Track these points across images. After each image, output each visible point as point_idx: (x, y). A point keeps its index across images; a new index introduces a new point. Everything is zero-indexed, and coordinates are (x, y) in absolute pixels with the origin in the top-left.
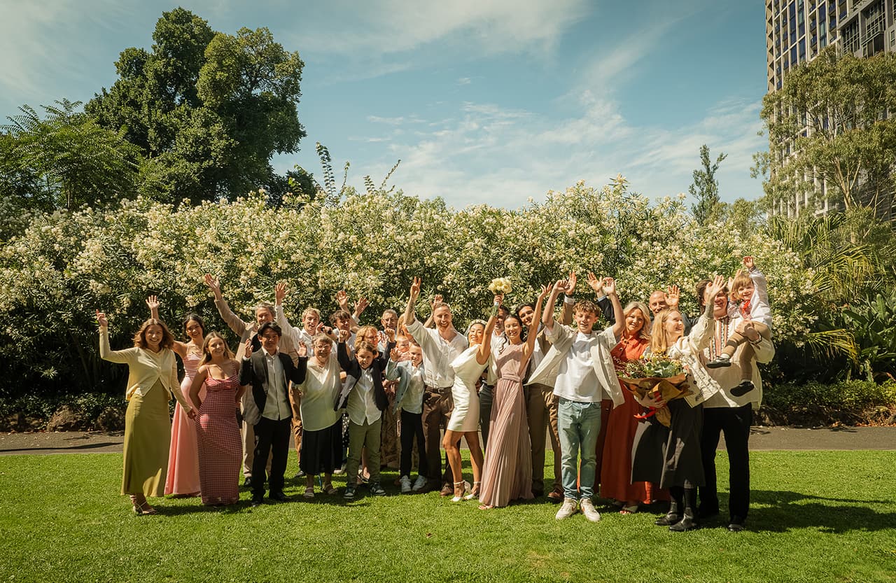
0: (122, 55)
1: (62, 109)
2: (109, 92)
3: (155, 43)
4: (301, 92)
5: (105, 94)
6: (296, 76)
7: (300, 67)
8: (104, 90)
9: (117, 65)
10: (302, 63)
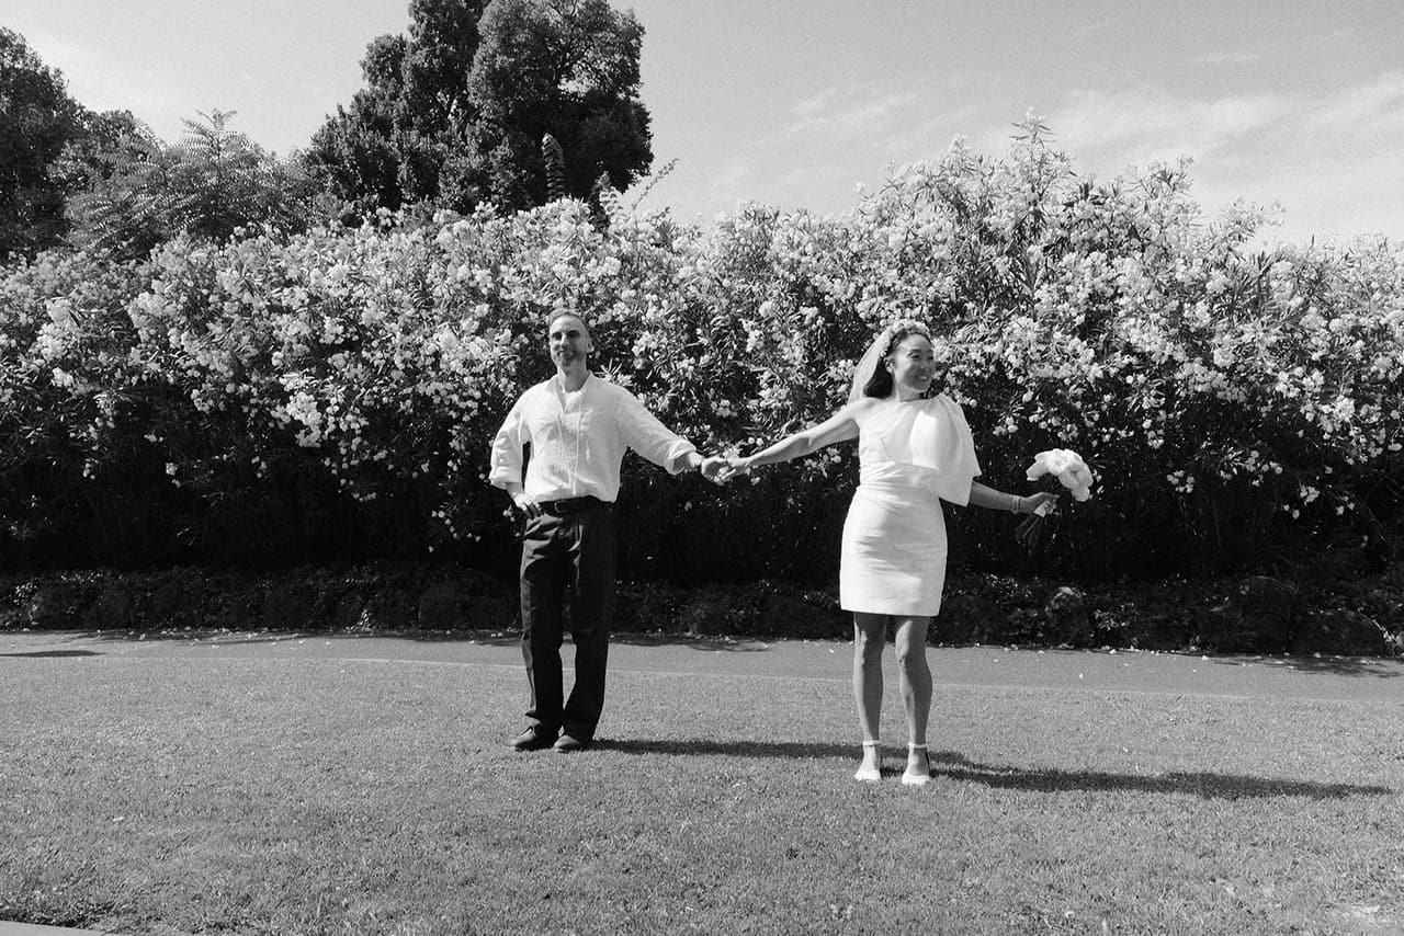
0: (370, 48)
1: (208, 125)
2: (347, 110)
3: (413, 22)
4: (641, 80)
5: (343, 115)
6: (632, 52)
7: (637, 36)
8: (340, 108)
9: (364, 65)
10: (641, 29)
